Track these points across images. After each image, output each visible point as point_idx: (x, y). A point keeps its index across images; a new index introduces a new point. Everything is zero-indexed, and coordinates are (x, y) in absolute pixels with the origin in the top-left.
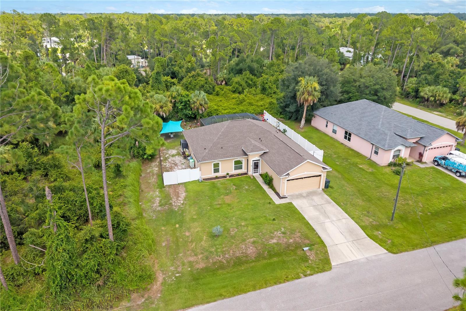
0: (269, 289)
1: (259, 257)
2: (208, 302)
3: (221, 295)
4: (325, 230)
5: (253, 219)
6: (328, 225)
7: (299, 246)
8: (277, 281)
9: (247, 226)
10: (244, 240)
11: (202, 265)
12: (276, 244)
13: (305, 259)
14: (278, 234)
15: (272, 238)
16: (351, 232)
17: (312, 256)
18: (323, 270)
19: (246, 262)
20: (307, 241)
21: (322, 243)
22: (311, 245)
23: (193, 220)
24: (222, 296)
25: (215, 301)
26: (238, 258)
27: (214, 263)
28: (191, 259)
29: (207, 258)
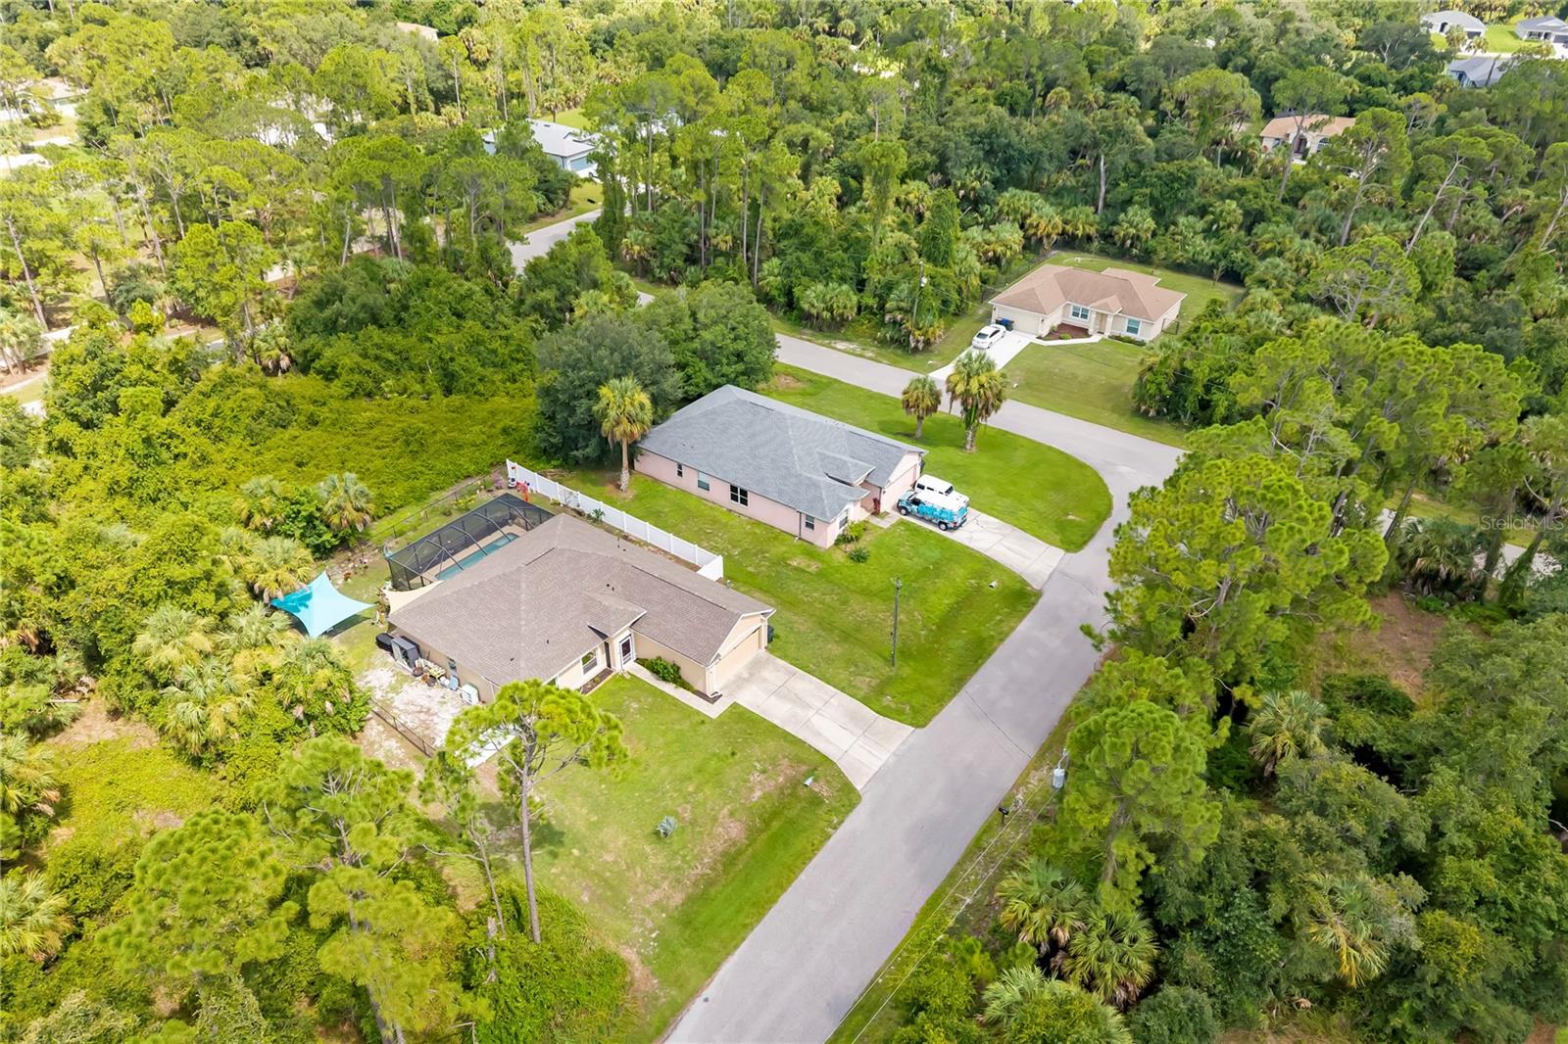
0: (802, 877)
1: (752, 833)
2: (736, 947)
3: (745, 926)
4: (818, 734)
5: (700, 770)
6: (817, 721)
7: (796, 783)
8: (805, 858)
9: (698, 790)
10: (715, 819)
11: (678, 898)
12: (764, 797)
13: (816, 801)
14: (756, 777)
15: (752, 790)
16: (854, 717)
17: (823, 790)
18: (852, 806)
19: (739, 853)
20: (804, 768)
21: (826, 760)
22: (811, 772)
23: (595, 827)
24: (748, 927)
25: (744, 939)
26: (724, 854)
27: (695, 884)
28: (655, 896)
29: (678, 881)
